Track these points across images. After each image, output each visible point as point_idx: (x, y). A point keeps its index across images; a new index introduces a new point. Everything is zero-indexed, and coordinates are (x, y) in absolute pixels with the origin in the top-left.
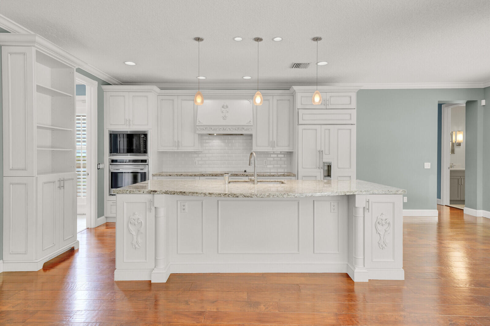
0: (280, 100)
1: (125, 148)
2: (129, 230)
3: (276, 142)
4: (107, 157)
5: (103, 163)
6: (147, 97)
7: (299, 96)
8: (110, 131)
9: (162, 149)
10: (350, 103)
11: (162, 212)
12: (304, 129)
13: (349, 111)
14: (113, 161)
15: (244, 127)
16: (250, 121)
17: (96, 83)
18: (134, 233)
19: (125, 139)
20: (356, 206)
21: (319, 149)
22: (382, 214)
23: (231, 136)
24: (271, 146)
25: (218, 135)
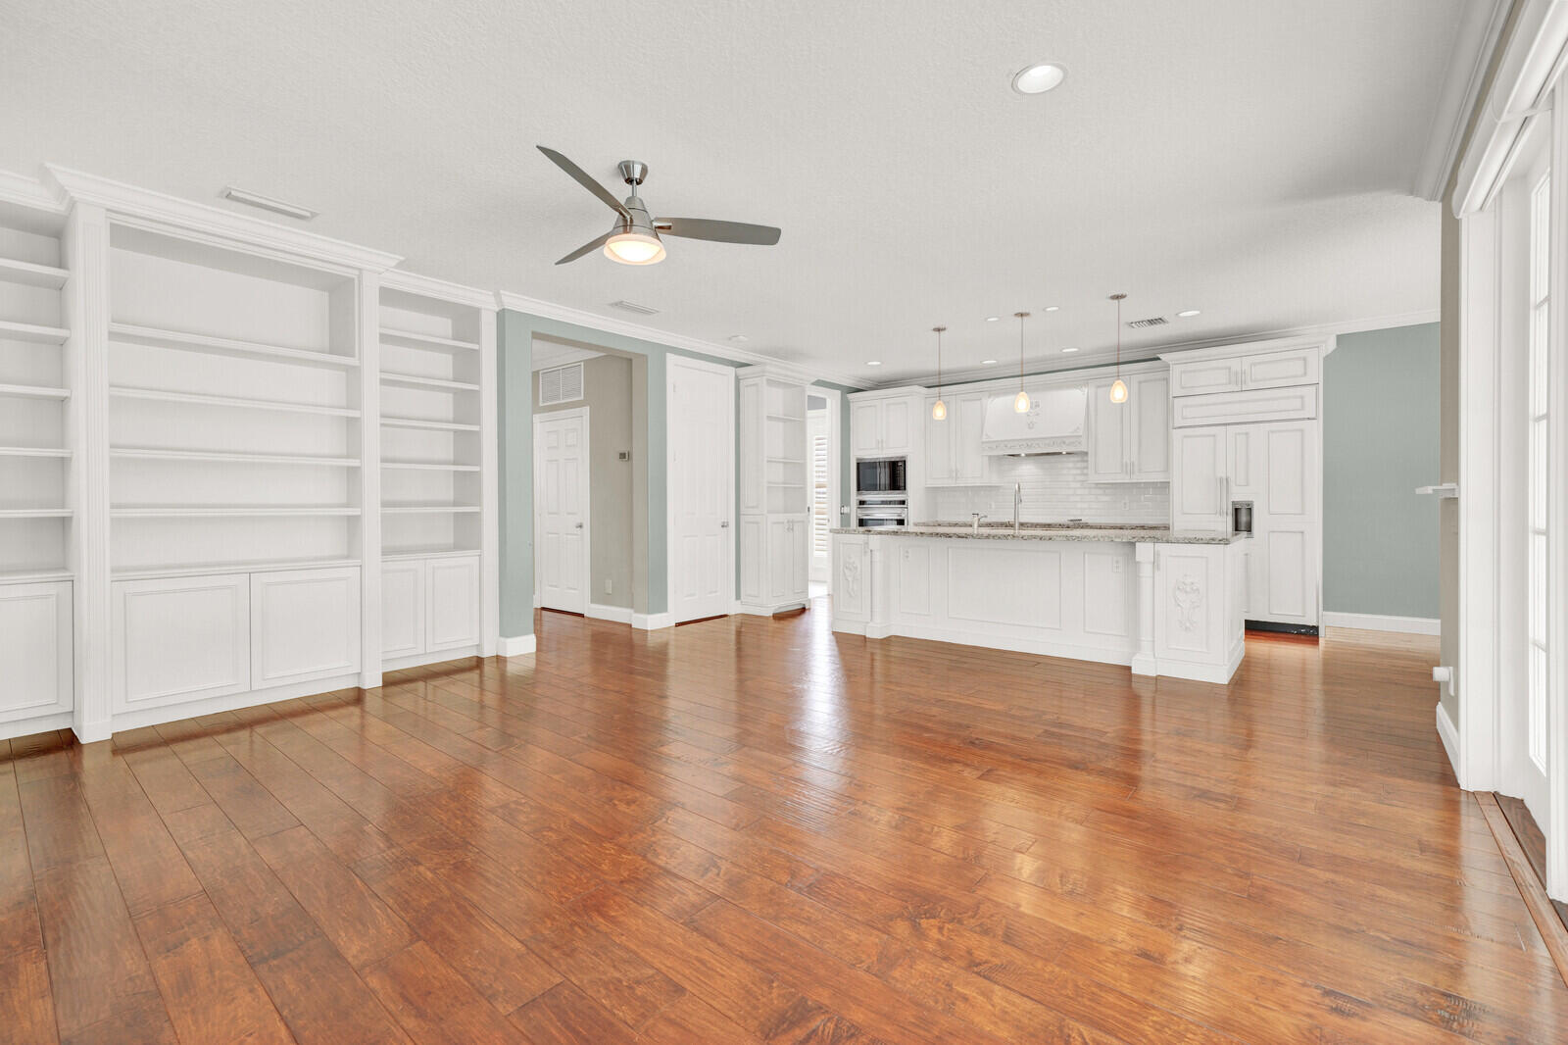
0: (1145, 381)
1: (888, 482)
2: (845, 574)
3: (1136, 463)
4: (854, 497)
5: (848, 504)
6: (905, 403)
7: (1175, 372)
8: (858, 459)
9: (931, 483)
10: (1305, 374)
11: (878, 556)
12: (1185, 437)
13: (1299, 391)
14: (862, 503)
15: (1064, 439)
16: (1078, 428)
17: (838, 393)
18: (850, 579)
19: (887, 470)
20: (1137, 560)
21: (1221, 474)
22: (1186, 575)
23: (1056, 456)
24: (1127, 472)
25: (1027, 455)
